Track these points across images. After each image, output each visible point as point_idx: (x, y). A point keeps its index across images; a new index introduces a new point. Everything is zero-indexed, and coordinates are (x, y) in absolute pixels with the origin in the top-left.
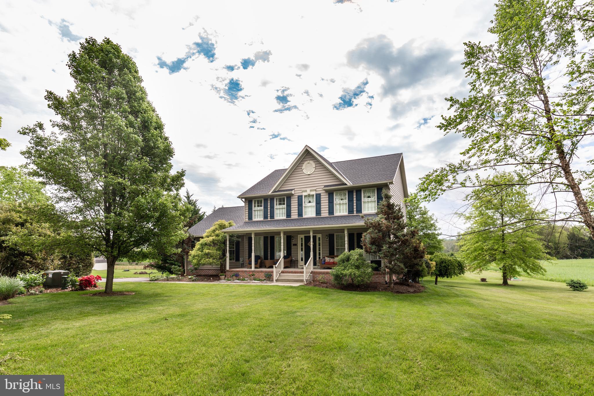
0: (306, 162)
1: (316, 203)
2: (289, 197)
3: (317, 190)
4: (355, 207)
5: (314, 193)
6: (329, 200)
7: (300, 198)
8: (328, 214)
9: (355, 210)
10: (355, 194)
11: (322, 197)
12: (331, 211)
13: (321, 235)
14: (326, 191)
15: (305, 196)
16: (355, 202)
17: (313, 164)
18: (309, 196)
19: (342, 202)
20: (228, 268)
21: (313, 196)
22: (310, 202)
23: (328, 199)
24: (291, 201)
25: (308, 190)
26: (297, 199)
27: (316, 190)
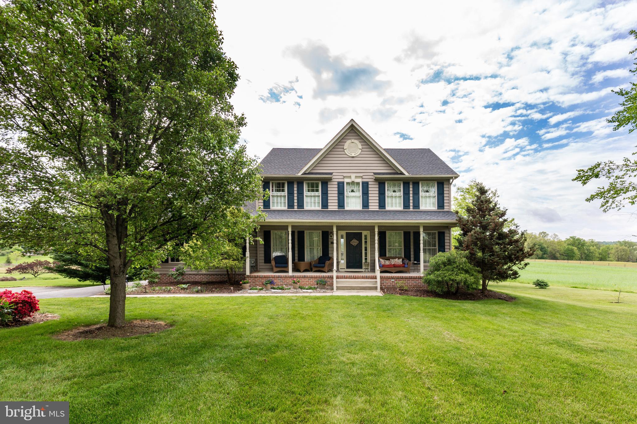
0: (349, 142)
1: (363, 193)
2: (325, 183)
3: (364, 177)
4: (411, 201)
5: (360, 180)
6: (379, 191)
7: (341, 186)
8: (378, 207)
9: (411, 204)
10: (411, 186)
11: (370, 186)
12: (382, 204)
13: (369, 232)
14: (376, 180)
15: (348, 183)
16: (411, 195)
17: (358, 144)
18: (353, 183)
19: (394, 194)
20: (248, 273)
21: (358, 184)
22: (353, 191)
23: (377, 189)
24: (327, 187)
25: (353, 176)
26: (337, 186)
27: (362, 177)
